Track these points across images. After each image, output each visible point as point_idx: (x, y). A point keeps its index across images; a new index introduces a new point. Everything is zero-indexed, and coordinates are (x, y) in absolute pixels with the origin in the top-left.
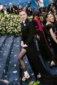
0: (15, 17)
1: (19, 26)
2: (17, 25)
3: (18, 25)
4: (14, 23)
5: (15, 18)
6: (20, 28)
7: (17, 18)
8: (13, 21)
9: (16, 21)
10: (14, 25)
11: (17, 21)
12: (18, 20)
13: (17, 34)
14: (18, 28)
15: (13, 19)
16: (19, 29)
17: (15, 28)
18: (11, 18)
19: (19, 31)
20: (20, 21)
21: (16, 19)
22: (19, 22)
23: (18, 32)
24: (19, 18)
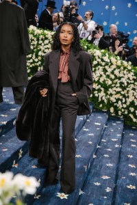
0: (115, 63)
1: (114, 89)
2: (110, 82)
3: (113, 85)
4: (104, 76)
5: (112, 64)
6: (114, 93)
7: (118, 67)
8: (105, 71)
9: (113, 73)
10: (104, 81)
11: (115, 75)
12: (120, 72)
13: (101, 106)
14: (111, 91)
15: (107, 64)
16: (111, 95)
17: (102, 89)
18: (102, 60)
19: (109, 100)
20: (121, 75)
21: (115, 69)
22: (120, 78)
23: (106, 101)
24: (122, 68)
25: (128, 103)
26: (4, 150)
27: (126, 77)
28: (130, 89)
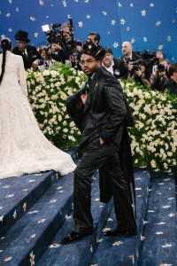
0: (141, 96)
1: (150, 133)
2: (141, 125)
3: (147, 129)
5: (138, 99)
6: (151, 138)
7: (148, 101)
9: (142, 110)
11: (146, 114)
12: (151, 108)
13: (136, 161)
14: (145, 137)
15: (131, 101)
16: (147, 142)
17: (133, 137)
19: (145, 150)
20: (155, 111)
21: (144, 105)
22: (154, 116)
23: (142, 153)
24: (153, 101)
25: (174, 149)
26: (6, 260)
27: (162, 112)
28: (172, 128)
